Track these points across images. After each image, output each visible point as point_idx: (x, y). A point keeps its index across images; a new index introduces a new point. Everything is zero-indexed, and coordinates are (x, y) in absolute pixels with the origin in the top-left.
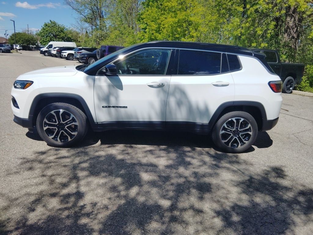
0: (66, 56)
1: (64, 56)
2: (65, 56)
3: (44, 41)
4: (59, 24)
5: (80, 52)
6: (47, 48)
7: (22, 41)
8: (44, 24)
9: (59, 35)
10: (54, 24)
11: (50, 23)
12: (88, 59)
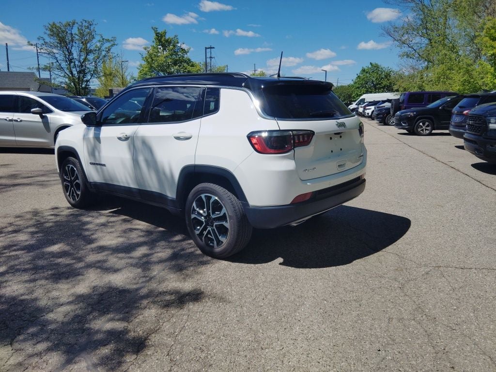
0: (370, 114)
1: (366, 114)
2: (368, 114)
3: (357, 94)
4: (382, 66)
5: (381, 106)
6: (356, 104)
7: (344, 96)
8: (361, 69)
9: (380, 84)
10: (375, 68)
11: (370, 66)
12: (386, 116)
